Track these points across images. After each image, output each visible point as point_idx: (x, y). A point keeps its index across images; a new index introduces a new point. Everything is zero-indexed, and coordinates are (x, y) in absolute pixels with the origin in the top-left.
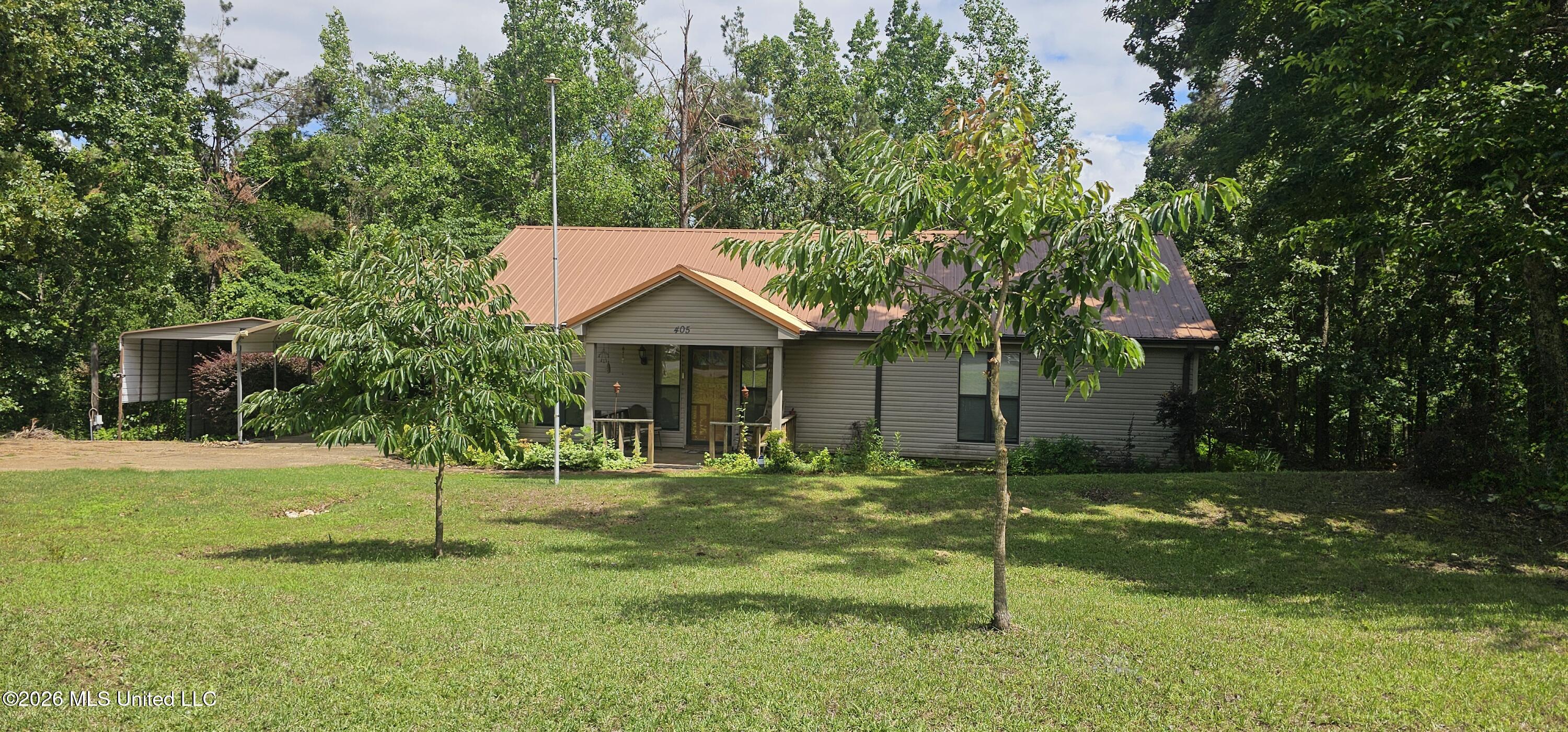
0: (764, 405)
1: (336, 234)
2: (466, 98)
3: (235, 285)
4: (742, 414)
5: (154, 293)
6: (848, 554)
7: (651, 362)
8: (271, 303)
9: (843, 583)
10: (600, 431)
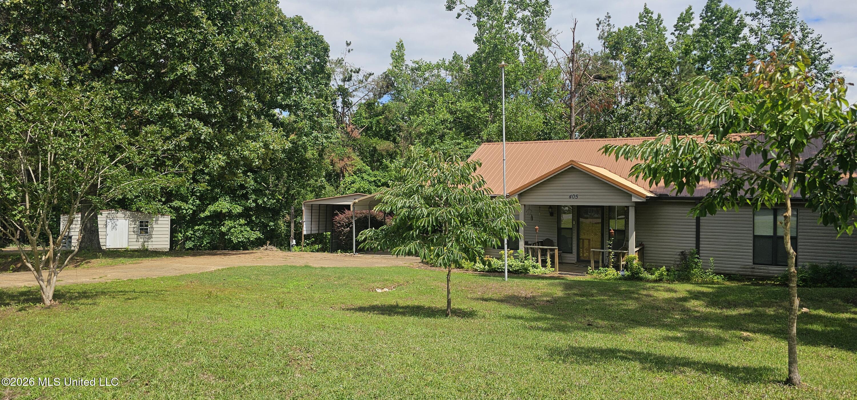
0: (624, 240)
1: (395, 151)
2: (456, 78)
3: (351, 178)
4: (610, 245)
5: (317, 183)
6: (683, 331)
7: (555, 215)
8: (367, 186)
9: (681, 348)
10: (528, 252)
